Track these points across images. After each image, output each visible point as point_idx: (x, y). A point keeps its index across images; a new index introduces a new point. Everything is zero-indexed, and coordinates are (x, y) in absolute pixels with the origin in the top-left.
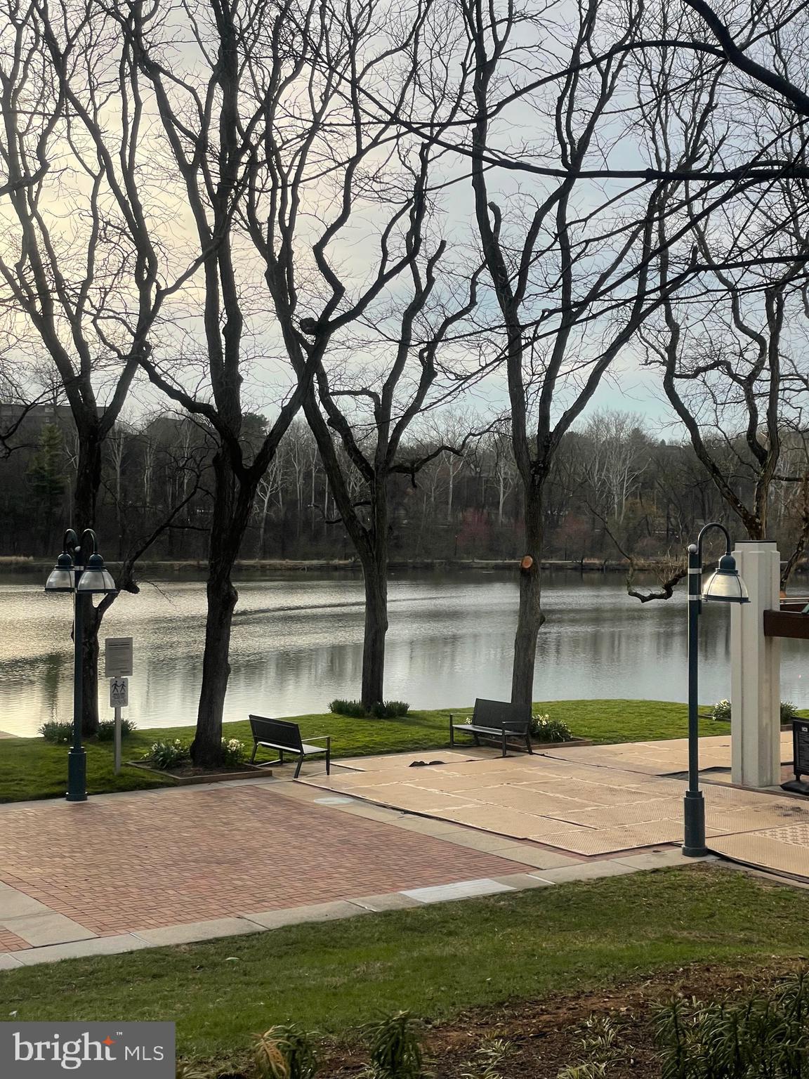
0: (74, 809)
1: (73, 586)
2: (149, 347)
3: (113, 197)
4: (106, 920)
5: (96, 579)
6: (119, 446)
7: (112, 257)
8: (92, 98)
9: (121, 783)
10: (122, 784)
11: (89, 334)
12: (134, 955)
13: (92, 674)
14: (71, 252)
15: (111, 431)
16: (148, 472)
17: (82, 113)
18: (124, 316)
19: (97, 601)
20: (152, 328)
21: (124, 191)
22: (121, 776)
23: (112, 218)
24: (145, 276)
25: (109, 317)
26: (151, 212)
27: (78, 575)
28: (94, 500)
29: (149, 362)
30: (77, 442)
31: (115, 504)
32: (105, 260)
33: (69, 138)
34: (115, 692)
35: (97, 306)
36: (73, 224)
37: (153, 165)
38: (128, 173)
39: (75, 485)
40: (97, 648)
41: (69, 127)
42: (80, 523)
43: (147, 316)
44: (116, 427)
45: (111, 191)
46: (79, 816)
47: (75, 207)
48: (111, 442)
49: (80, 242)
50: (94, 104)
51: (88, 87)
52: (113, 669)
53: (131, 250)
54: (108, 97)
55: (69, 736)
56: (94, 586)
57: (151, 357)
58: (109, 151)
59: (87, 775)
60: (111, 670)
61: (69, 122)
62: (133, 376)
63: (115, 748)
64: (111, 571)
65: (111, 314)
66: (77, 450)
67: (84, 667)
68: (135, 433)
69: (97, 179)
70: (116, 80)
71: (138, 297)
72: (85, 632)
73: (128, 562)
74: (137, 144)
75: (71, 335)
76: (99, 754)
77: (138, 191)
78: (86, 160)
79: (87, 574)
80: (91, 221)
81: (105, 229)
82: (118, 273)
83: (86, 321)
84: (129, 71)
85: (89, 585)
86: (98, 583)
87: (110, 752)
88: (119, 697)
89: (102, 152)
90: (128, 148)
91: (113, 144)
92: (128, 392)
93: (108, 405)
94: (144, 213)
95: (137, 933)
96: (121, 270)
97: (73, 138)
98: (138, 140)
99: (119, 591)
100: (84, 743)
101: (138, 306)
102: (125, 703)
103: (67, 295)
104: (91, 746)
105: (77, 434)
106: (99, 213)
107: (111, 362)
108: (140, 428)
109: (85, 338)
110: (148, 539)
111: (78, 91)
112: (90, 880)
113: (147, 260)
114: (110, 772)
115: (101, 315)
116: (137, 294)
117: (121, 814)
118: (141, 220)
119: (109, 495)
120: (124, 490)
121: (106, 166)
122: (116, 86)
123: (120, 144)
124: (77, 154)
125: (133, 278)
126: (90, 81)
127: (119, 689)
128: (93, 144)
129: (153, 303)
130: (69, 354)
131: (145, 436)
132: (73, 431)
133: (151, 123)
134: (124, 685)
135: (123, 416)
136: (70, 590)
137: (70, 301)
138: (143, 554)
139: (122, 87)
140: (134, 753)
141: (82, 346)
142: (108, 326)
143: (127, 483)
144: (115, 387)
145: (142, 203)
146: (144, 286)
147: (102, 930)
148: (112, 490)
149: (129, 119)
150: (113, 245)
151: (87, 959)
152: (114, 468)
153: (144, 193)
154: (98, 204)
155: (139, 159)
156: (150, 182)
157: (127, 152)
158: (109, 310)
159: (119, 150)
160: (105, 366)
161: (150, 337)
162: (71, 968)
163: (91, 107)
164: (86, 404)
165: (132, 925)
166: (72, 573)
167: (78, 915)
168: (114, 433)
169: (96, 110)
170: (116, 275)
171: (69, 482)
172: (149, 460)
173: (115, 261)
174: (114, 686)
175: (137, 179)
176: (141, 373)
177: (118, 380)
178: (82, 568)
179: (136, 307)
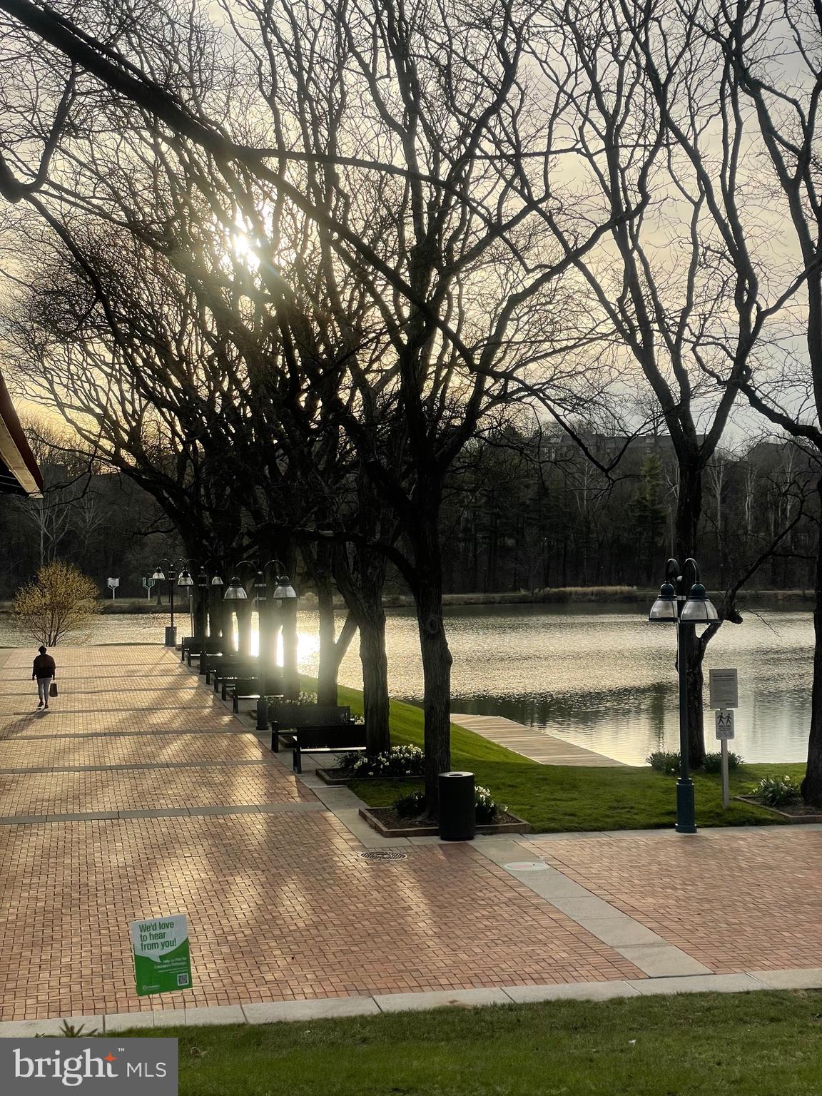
0: (684, 841)
1: (676, 616)
2: (749, 371)
3: (713, 222)
4: (722, 957)
5: (698, 608)
6: (719, 473)
7: (711, 282)
8: (693, 124)
9: (729, 817)
10: (730, 819)
11: (688, 362)
12: (750, 996)
13: (697, 704)
14: (671, 281)
15: (711, 458)
16: (749, 499)
17: (682, 140)
18: (723, 341)
19: (700, 631)
20: (752, 351)
21: (724, 214)
22: (730, 810)
23: (711, 243)
24: (745, 298)
25: (709, 343)
26: (752, 233)
27: (681, 605)
28: (695, 528)
29: (750, 386)
30: (678, 471)
31: (716, 532)
32: (704, 286)
33: (669, 167)
34: (721, 724)
35: (696, 334)
36: (673, 253)
37: (753, 184)
38: (728, 196)
39: (675, 515)
40: (701, 678)
41: (669, 156)
42: (682, 553)
43: (747, 339)
44: (716, 455)
45: (712, 215)
46: (689, 848)
47: (676, 236)
48: (711, 470)
49: (679, 270)
50: (694, 130)
51: (689, 114)
52: (719, 701)
53: (731, 273)
54: (708, 121)
55: (676, 766)
56: (697, 616)
57: (751, 381)
58: (710, 175)
59: (695, 807)
60: (714, 701)
61: (670, 152)
62: (732, 402)
63: (723, 780)
64: (714, 600)
65: (711, 340)
66: (678, 480)
67: (689, 697)
68: (735, 459)
69: (697, 205)
70: (716, 101)
71: (738, 320)
72: (689, 662)
73: (730, 591)
74: (737, 165)
75: (671, 365)
76: (707, 786)
77: (738, 213)
78: (686, 188)
79: (690, 604)
80: (691, 248)
81: (704, 255)
82: (718, 297)
83: (686, 349)
84: (729, 91)
85: (691, 615)
86: (701, 613)
87: (718, 785)
88: (725, 730)
89: (702, 177)
90: (728, 169)
91: (713, 167)
92: (728, 418)
93: (707, 433)
94: (744, 234)
95: (753, 973)
96: (721, 295)
97: (673, 167)
98: (739, 160)
99: (722, 621)
100: (691, 775)
101: (738, 329)
102: (731, 735)
103: (667, 325)
104: (698, 778)
105: (678, 463)
106: (699, 239)
107: (711, 389)
108: (740, 454)
109: (684, 366)
110: (750, 568)
111: (678, 119)
112: (704, 914)
113: (747, 282)
114: (719, 806)
115: (701, 342)
116: (737, 317)
117: (732, 849)
118: (741, 241)
119: (709, 524)
120: (725, 517)
121: (707, 191)
122: (716, 108)
123: (721, 167)
124: (677, 182)
125: (733, 302)
126: (690, 107)
127: (725, 721)
128: (694, 171)
129: (753, 325)
130: (669, 384)
131: (746, 462)
132: (673, 460)
133: (752, 140)
134: (730, 717)
135: (723, 443)
136: (674, 620)
137: (670, 331)
138: (745, 583)
139: (723, 109)
140: (742, 787)
141: (681, 374)
142: (707, 353)
143: (728, 511)
144: (715, 414)
145: (742, 224)
146: (744, 309)
147: (717, 967)
148: (712, 518)
149: (730, 141)
150: (713, 269)
151: (702, 995)
152: (715, 496)
153: (745, 214)
154: (698, 230)
155: (739, 179)
156: (751, 202)
157: (728, 174)
158: (708, 336)
159: (720, 173)
160: (704, 393)
161: (750, 361)
162: (687, 1002)
163: (691, 132)
164: (686, 433)
165: (747, 964)
166: (675, 603)
167: (693, 950)
168: (714, 460)
169: (696, 136)
170: (716, 300)
171: (670, 512)
172: (750, 487)
173: (715, 285)
174: (720, 717)
175: (737, 201)
176: (741, 398)
177: (717, 407)
178: (685, 598)
179: (735, 331)
